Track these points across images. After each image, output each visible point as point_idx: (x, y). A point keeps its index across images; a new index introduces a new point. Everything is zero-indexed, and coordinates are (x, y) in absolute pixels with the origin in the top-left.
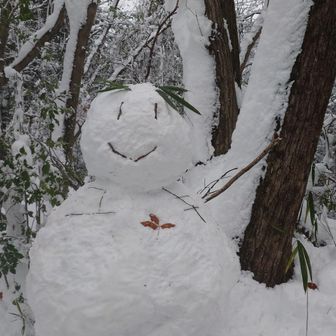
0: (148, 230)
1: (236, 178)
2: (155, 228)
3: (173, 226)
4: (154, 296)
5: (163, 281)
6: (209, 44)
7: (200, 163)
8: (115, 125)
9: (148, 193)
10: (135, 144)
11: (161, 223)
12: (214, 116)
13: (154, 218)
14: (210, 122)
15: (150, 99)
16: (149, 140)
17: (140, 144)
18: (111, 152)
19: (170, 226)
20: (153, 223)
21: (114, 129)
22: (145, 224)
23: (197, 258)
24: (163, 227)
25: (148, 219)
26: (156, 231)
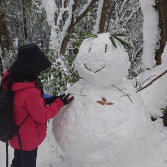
0: (100, 105)
1: (154, 80)
2: (103, 104)
3: (112, 104)
4: (97, 135)
5: (103, 129)
6: (155, 4)
7: (148, 69)
8: (87, 55)
9: (104, 87)
10: (95, 65)
11: (107, 102)
12: (157, 44)
13: (104, 100)
14: (154, 47)
15: (104, 42)
16: (102, 63)
17: (97, 65)
18: (85, 68)
19: (111, 104)
20: (103, 102)
21: (86, 57)
22: (99, 102)
23: (123, 120)
24: (107, 104)
25: (101, 100)
26: (103, 106)
